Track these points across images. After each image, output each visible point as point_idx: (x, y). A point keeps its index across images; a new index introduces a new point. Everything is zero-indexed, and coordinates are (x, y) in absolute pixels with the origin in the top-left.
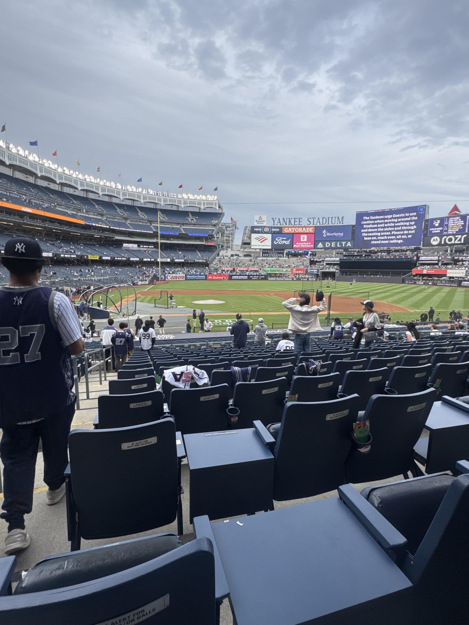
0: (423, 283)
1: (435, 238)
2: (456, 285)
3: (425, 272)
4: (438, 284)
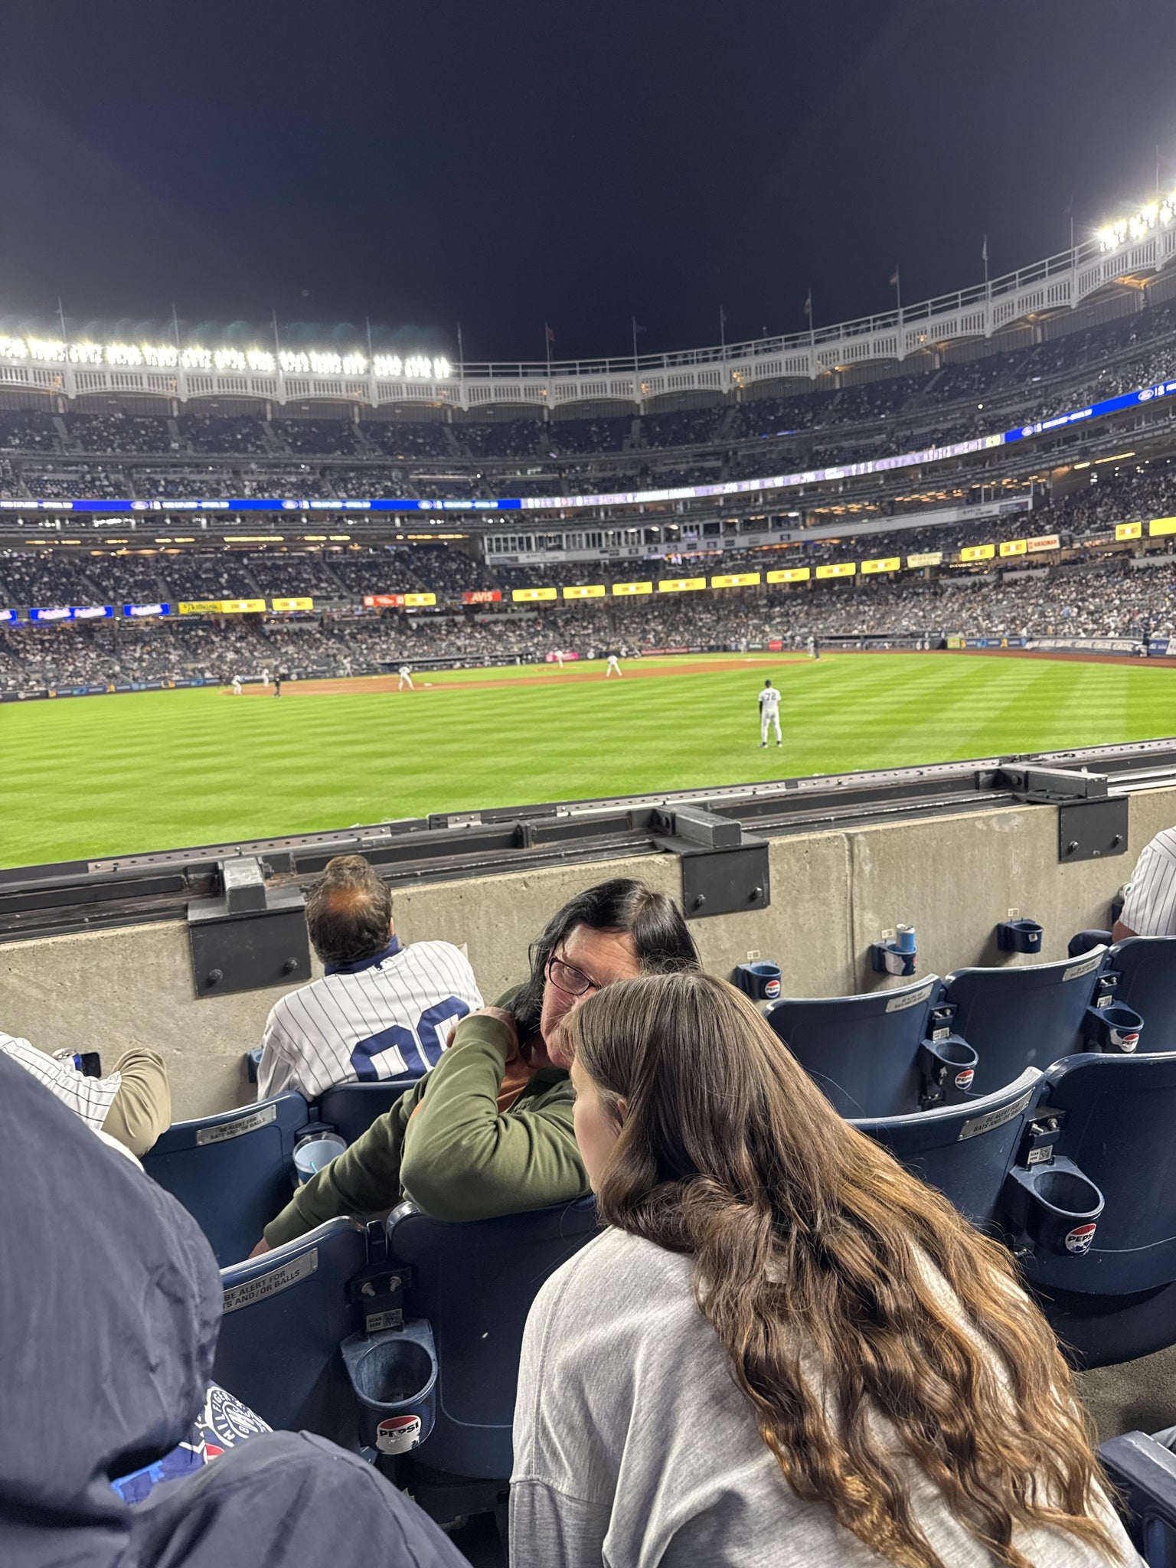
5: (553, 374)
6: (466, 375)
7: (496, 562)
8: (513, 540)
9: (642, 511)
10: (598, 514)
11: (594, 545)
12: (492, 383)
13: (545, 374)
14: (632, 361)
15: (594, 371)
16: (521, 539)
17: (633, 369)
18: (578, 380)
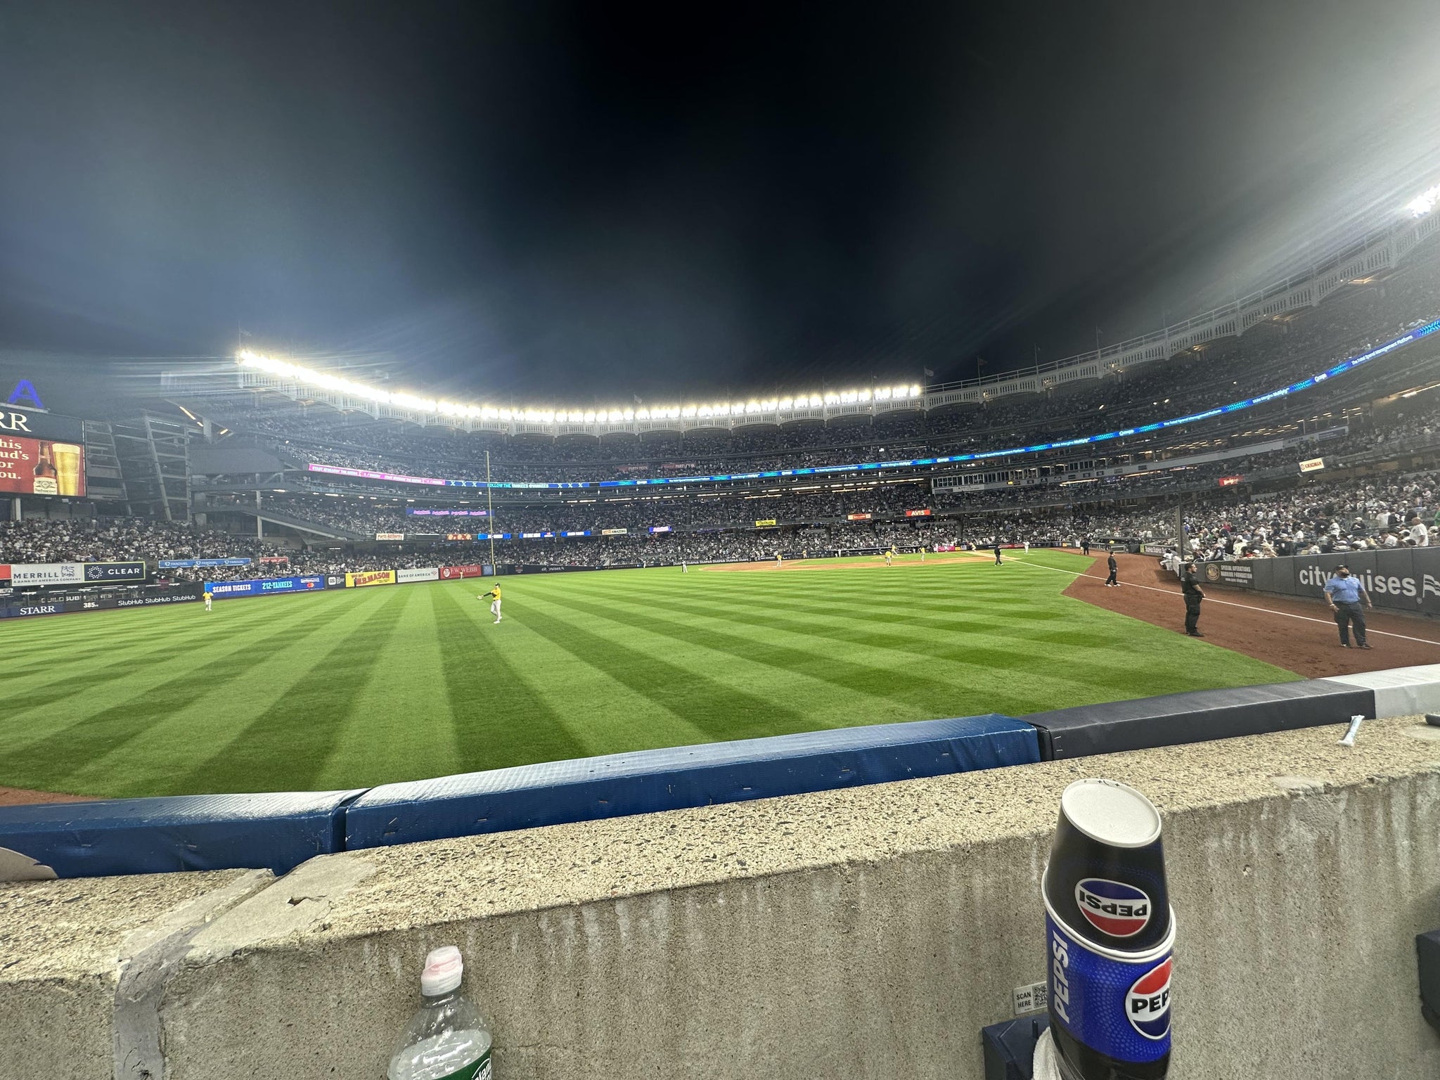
0: (51, 609)
5: (982, 384)
6: (928, 392)
7: (938, 492)
8: (950, 479)
9: (1037, 457)
10: (1007, 461)
11: (1003, 479)
12: (944, 395)
13: (978, 385)
14: (1035, 369)
15: (1010, 378)
16: (955, 479)
17: (1035, 373)
18: (998, 385)
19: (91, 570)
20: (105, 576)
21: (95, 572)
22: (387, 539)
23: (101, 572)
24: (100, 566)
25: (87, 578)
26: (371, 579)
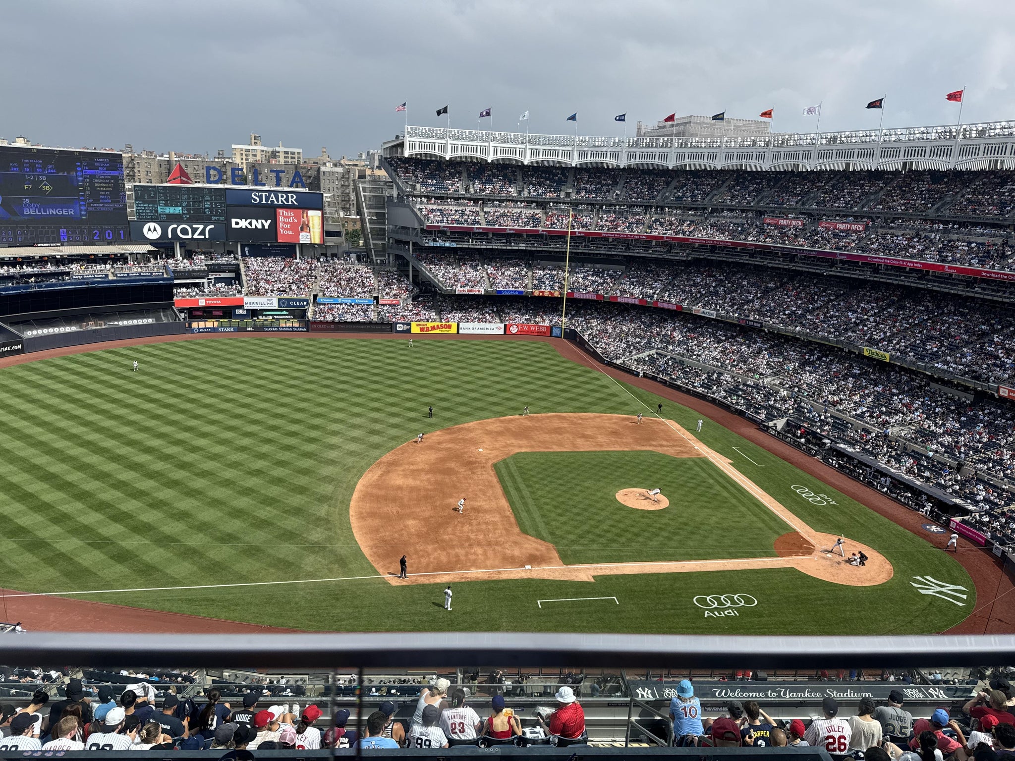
0: (232, 330)
1: (152, 225)
2: (305, 329)
3: (202, 303)
4: (266, 329)
19: (281, 301)
20: (289, 305)
21: (284, 303)
22: (467, 293)
23: (286, 303)
24: (286, 299)
25: (279, 306)
26: (433, 328)
